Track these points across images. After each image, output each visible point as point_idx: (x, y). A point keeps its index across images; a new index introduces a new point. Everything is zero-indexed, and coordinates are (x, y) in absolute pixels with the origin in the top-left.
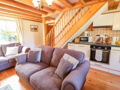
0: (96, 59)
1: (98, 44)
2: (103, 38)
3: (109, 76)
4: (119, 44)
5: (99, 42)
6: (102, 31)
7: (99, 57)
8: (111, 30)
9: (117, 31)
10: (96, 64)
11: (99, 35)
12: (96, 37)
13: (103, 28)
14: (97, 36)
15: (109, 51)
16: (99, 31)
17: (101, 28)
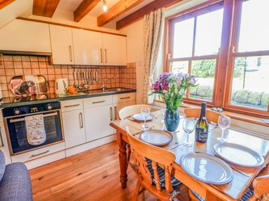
0: (31, 141)
1: (24, 99)
2: (33, 84)
3: (70, 164)
4: (72, 94)
5: (25, 95)
6: (26, 65)
7: (38, 133)
8: (50, 63)
9: (61, 66)
10: (33, 156)
11: (20, 77)
12: (12, 81)
13: (28, 57)
14: (13, 78)
15: (58, 112)
16: (18, 65)
17: (23, 57)
